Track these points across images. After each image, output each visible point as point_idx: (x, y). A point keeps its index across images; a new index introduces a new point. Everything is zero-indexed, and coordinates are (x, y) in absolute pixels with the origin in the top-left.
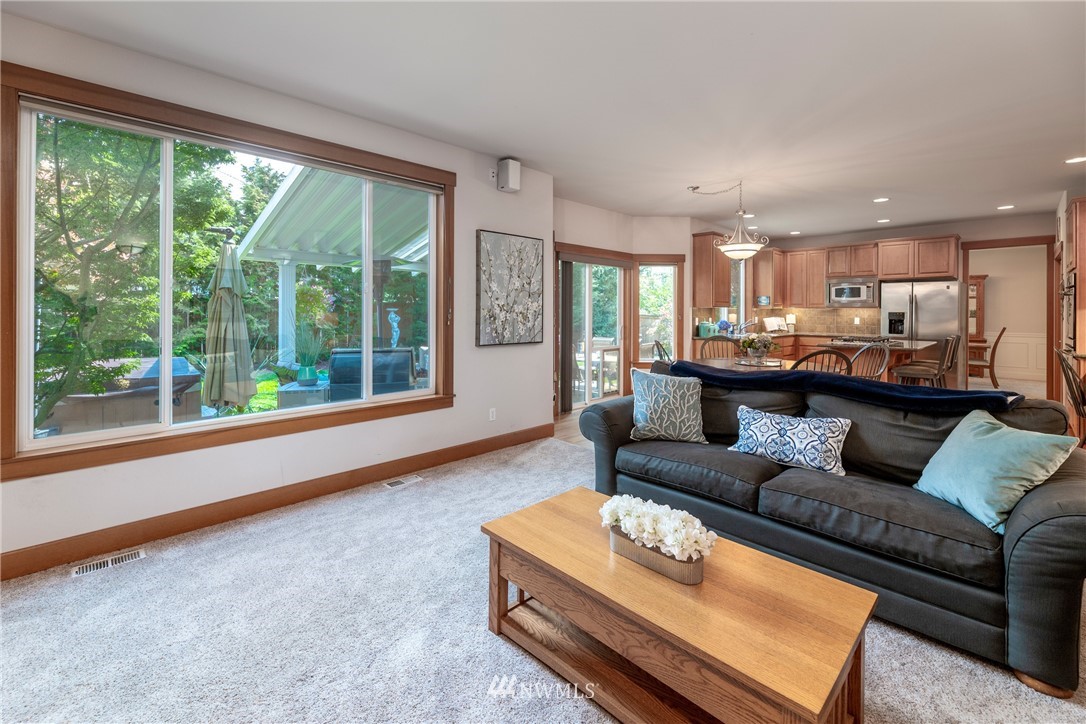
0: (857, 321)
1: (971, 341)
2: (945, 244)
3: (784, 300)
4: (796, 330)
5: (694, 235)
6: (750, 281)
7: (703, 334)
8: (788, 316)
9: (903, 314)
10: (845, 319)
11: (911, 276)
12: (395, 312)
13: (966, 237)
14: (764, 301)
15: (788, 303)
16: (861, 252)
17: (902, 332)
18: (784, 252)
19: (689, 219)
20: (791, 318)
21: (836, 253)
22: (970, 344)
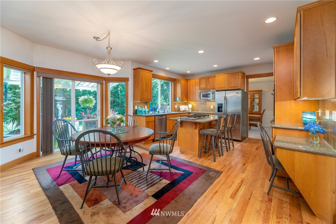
0: (212, 107)
1: (249, 114)
2: (237, 75)
3: (187, 99)
4: (192, 111)
5: (134, 69)
6: (173, 91)
7: (139, 114)
8: (189, 105)
9: (222, 104)
10: (208, 106)
11: (226, 89)
12: (60, 104)
13: (247, 73)
14: (178, 99)
15: (189, 100)
16: (210, 79)
17: (222, 112)
18: (187, 80)
19: (130, 62)
20: (190, 106)
21: (203, 80)
22: (249, 115)
